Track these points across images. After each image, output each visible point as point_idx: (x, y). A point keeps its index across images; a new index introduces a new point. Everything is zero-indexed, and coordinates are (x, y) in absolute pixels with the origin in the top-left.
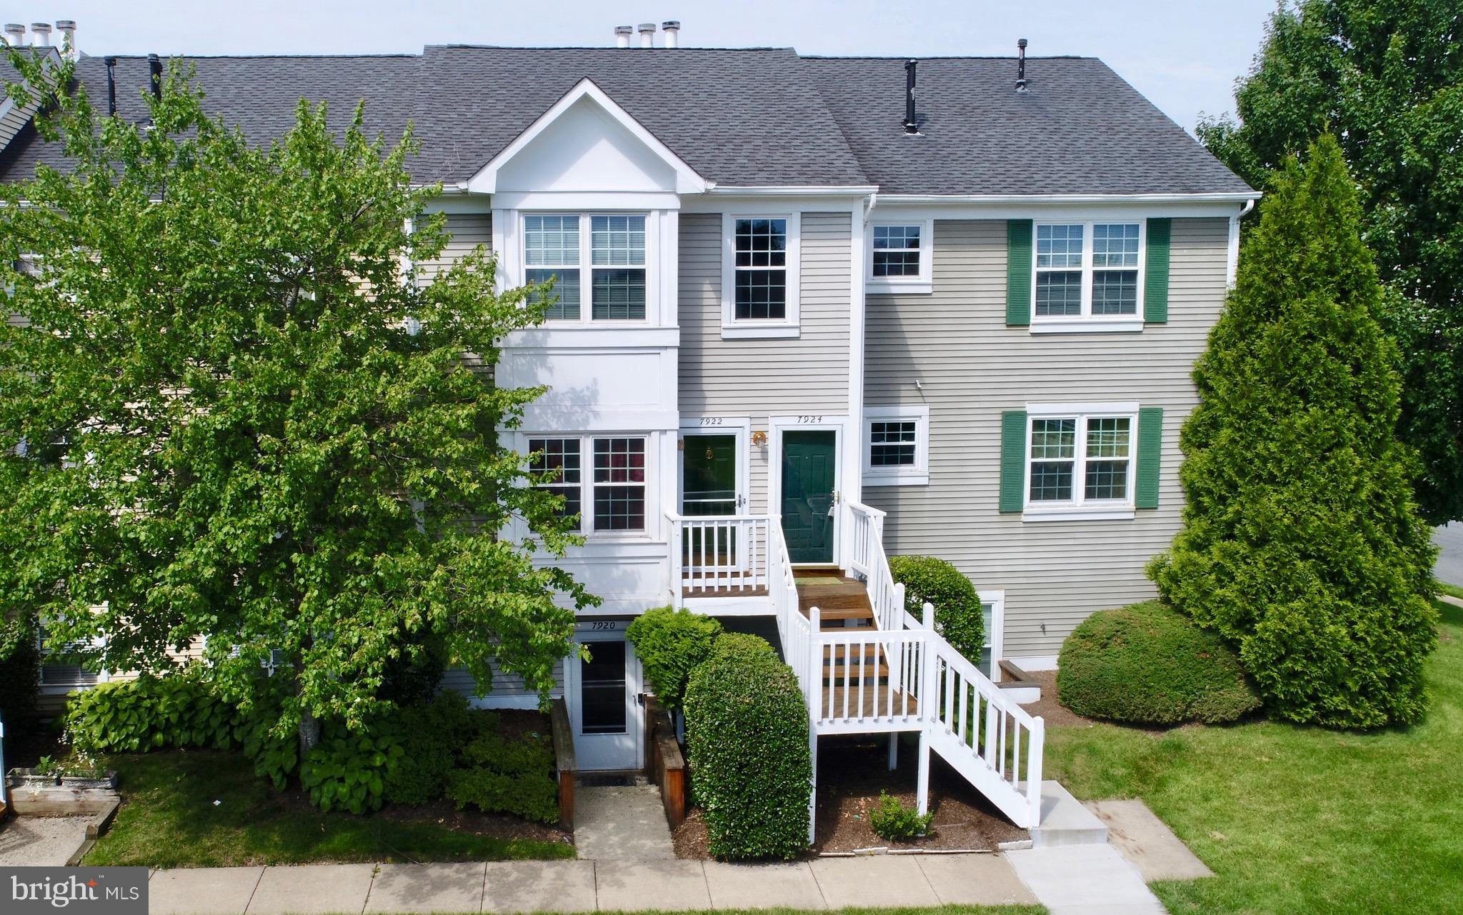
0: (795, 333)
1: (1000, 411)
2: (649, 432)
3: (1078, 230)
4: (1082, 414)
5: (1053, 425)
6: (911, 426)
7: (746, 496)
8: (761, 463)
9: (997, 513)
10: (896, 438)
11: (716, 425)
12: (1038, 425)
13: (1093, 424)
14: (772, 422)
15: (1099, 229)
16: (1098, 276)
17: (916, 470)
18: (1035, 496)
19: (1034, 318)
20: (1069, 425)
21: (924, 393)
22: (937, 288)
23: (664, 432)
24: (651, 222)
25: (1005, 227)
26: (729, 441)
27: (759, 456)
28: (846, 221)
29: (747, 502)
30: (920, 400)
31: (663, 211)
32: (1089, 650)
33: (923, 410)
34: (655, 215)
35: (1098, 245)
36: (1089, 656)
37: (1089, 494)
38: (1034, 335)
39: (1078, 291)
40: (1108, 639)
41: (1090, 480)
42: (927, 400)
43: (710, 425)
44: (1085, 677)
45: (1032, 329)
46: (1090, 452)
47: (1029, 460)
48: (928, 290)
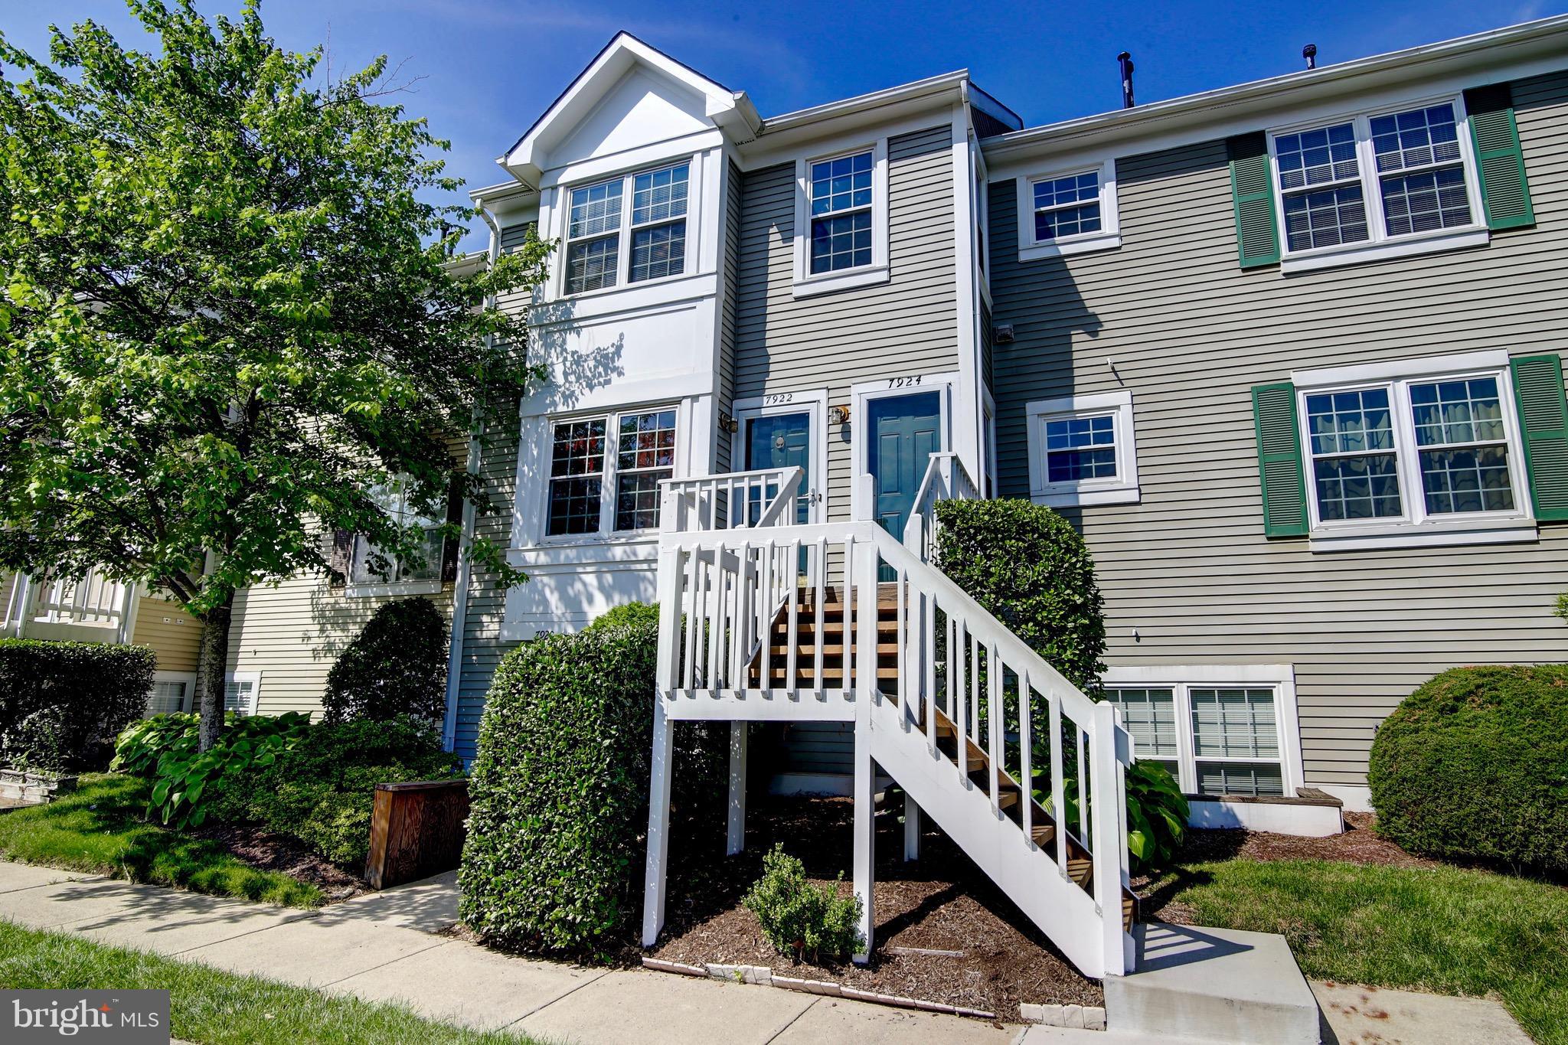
0: (883, 276)
1: (1247, 388)
2: (678, 401)
3: (1344, 133)
4: (1397, 378)
5: (1347, 400)
6: (1107, 422)
7: (823, 490)
8: (844, 446)
9: (1263, 539)
10: (1086, 440)
11: (785, 402)
12: (1317, 403)
13: (1420, 393)
14: (855, 390)
15: (1380, 126)
16: (1388, 185)
17: (1121, 482)
18: (1327, 512)
19: (1285, 252)
20: (1378, 398)
21: (1121, 375)
22: (1126, 240)
23: (695, 398)
24: (694, 166)
25: (1223, 149)
26: (800, 421)
27: (839, 437)
28: (946, 136)
29: (824, 498)
30: (1117, 384)
31: (706, 152)
32: (1417, 721)
33: (1123, 398)
34: (697, 157)
35: (1382, 145)
36: (1417, 731)
37: (1434, 505)
38: (1288, 275)
39: (1360, 211)
40: (1456, 699)
41: (1432, 483)
42: (1126, 383)
43: (777, 403)
44: (1406, 768)
45: (1286, 268)
46: (1422, 436)
47: (1308, 457)
48: (1115, 242)
